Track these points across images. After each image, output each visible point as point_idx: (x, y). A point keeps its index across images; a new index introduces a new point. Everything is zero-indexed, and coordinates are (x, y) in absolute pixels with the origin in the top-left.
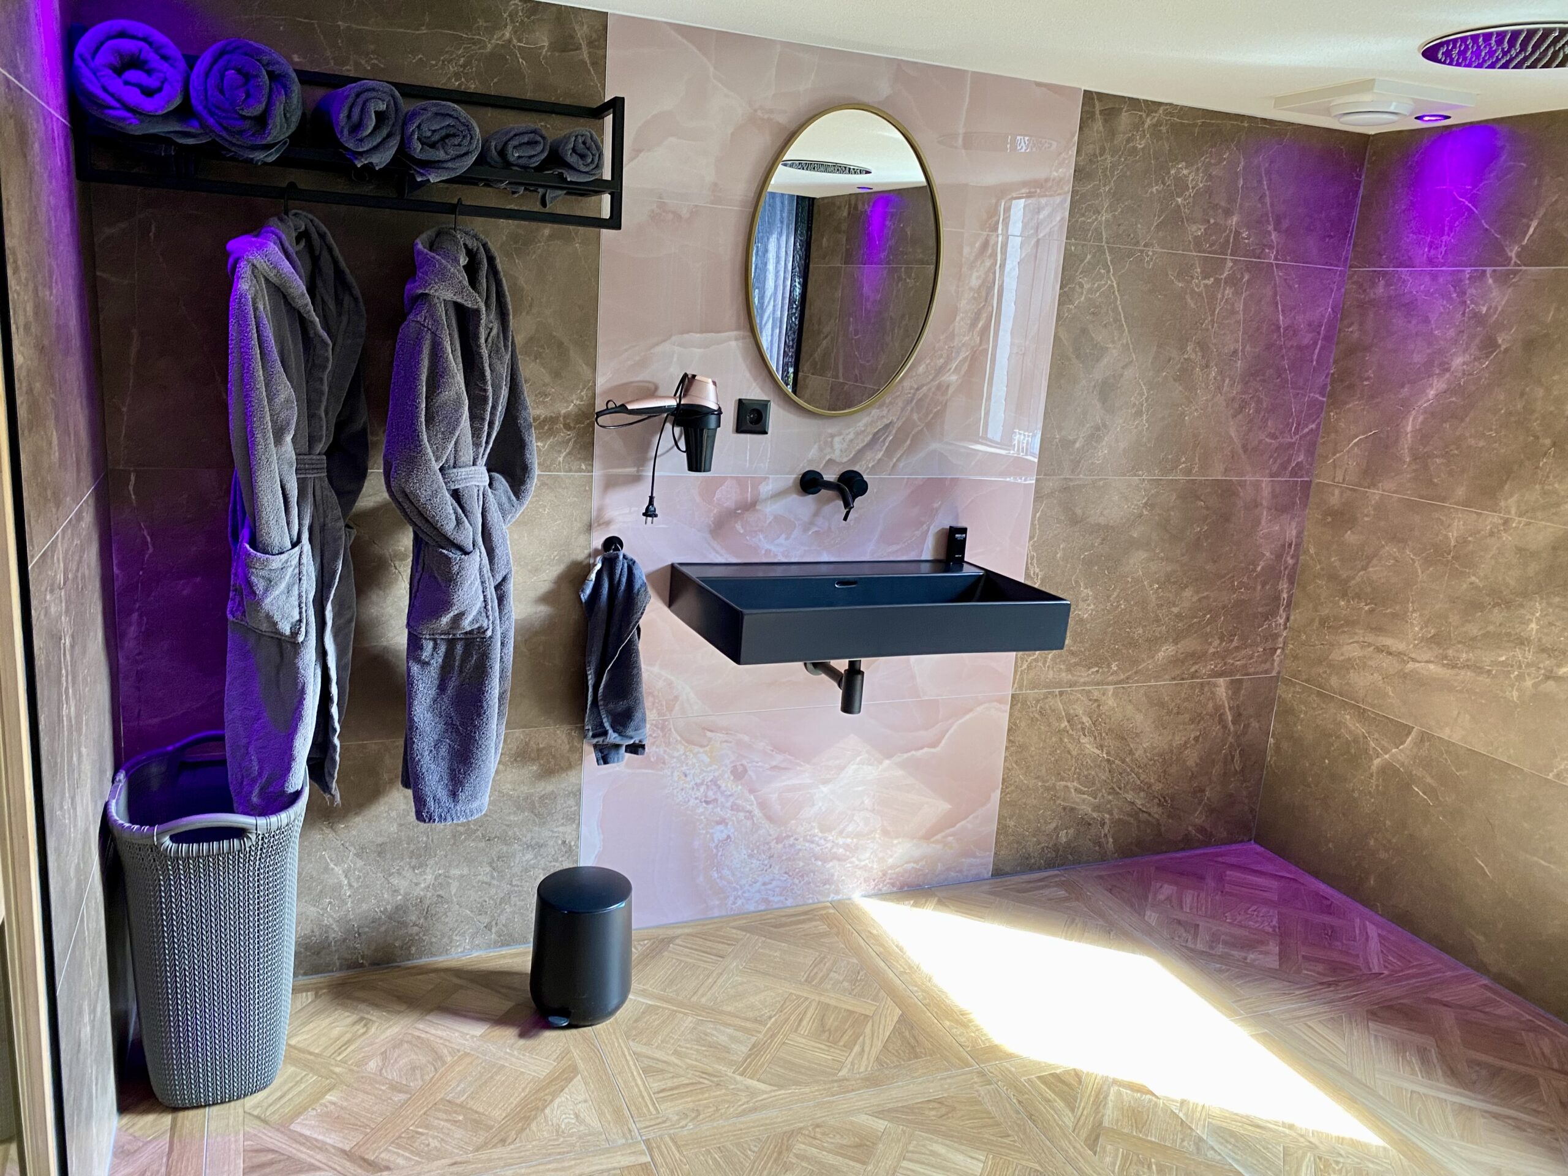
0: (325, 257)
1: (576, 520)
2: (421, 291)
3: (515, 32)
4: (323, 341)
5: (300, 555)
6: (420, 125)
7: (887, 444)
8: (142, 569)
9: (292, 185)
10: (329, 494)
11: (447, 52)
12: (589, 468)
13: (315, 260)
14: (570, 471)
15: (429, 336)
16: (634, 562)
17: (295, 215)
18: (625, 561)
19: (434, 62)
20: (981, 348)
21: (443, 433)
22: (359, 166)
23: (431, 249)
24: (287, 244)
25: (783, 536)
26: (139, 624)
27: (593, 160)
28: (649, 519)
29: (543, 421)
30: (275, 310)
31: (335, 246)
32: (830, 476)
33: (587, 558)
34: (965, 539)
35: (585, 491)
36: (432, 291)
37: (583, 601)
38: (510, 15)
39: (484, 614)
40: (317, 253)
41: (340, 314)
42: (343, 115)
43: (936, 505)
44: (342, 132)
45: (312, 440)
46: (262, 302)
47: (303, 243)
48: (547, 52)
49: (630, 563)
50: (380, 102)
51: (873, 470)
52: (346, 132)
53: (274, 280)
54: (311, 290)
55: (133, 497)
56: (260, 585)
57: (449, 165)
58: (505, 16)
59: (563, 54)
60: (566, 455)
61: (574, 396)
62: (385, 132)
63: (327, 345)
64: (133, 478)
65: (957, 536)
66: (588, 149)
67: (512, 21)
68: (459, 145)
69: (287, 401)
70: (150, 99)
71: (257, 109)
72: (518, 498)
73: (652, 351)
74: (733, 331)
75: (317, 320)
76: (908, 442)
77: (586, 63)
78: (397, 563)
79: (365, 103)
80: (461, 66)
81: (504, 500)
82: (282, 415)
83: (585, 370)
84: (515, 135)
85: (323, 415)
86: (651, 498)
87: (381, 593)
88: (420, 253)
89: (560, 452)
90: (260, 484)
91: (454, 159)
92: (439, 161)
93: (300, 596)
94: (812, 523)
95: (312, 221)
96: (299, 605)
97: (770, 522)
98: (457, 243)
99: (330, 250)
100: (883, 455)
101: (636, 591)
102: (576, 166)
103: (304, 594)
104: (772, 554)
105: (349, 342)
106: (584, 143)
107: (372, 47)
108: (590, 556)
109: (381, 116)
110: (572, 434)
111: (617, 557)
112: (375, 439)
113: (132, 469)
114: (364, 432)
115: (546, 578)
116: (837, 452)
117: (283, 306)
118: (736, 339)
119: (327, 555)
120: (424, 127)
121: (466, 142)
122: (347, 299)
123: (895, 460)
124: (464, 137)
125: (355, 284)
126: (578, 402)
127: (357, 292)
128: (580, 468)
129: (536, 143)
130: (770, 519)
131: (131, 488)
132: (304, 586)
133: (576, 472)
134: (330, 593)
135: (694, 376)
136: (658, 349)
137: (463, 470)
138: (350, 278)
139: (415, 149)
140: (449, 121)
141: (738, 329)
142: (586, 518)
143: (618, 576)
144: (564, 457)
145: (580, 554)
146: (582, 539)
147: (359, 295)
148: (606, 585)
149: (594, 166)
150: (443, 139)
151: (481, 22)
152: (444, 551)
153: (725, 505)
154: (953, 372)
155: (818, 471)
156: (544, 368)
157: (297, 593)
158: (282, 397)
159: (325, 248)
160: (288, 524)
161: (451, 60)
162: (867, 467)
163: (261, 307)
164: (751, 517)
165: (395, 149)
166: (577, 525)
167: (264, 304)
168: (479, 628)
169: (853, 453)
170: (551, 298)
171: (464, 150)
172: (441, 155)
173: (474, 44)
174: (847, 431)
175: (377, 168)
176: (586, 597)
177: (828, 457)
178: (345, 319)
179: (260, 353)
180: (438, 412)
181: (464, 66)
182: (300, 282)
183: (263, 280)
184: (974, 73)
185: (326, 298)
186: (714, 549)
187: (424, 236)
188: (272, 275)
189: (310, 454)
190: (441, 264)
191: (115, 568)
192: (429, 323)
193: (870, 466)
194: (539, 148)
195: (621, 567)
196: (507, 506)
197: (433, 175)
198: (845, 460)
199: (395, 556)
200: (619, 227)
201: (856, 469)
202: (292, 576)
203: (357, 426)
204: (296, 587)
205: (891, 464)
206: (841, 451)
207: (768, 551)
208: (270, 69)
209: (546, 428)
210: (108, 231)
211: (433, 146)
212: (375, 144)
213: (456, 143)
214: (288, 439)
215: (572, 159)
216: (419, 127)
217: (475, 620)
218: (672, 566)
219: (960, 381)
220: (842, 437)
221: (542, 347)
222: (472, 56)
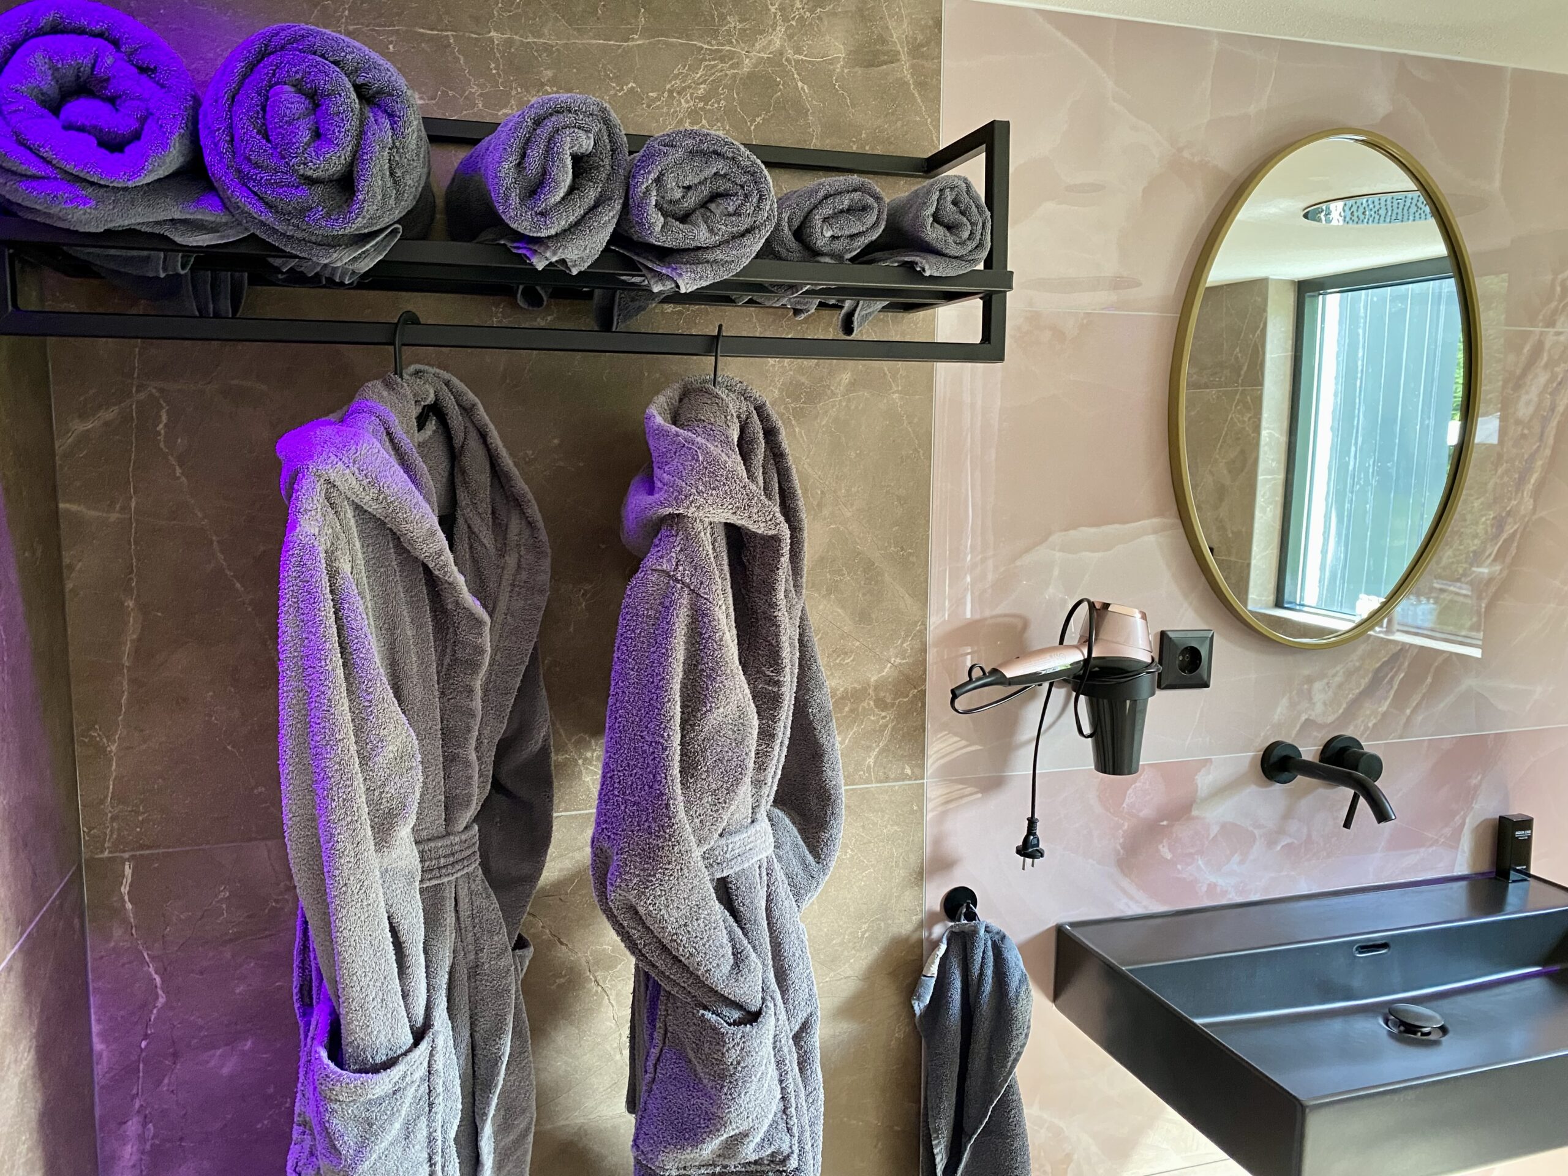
0: (474, 449)
1: (897, 866)
2: (669, 510)
3: (790, 37)
4: (471, 616)
5: (431, 1055)
6: (661, 174)
7: (1395, 687)
8: (146, 1036)
9: (411, 319)
10: (485, 903)
11: (676, 77)
12: (917, 771)
13: (454, 455)
14: (887, 779)
15: (685, 600)
16: (1003, 937)
17: (417, 373)
18: (988, 936)
19: (653, 95)
20: (1535, 517)
21: (714, 793)
22: (540, 267)
23: (674, 423)
24: (398, 430)
25: (1236, 858)
26: (142, 1138)
27: (972, 233)
28: (1029, 861)
29: (842, 698)
30: (374, 566)
31: (491, 426)
32: (1309, 752)
33: (915, 930)
34: (1530, 837)
35: (913, 812)
36: (692, 509)
37: (918, 1012)
38: (782, 9)
39: (782, 1126)
40: (458, 441)
41: (502, 553)
42: (507, 167)
43: (1474, 781)
44: (507, 198)
45: (451, 806)
46: (347, 558)
47: (432, 426)
48: (843, 67)
49: (997, 938)
50: (582, 134)
51: (1375, 733)
52: (514, 199)
53: (373, 508)
54: (447, 522)
55: (129, 906)
56: (347, 1136)
57: (719, 255)
58: (773, 9)
59: (874, 71)
60: (880, 753)
61: (892, 651)
62: (591, 194)
63: (480, 623)
64: (128, 871)
65: (1518, 833)
66: (963, 213)
67: (786, 19)
68: (737, 213)
69: (401, 757)
70: (117, 155)
71: (334, 161)
72: (817, 857)
73: (1018, 563)
74: (1149, 517)
75: (461, 579)
76: (1429, 680)
77: (907, 83)
78: (599, 975)
79: (550, 140)
80: (701, 99)
81: (796, 868)
82: (391, 789)
83: (908, 604)
84: (826, 197)
85: (473, 756)
86: (1032, 823)
87: (573, 1030)
88: (661, 433)
89: (869, 748)
90: (346, 933)
91: (727, 242)
92: (698, 248)
93: (431, 1140)
94: (1281, 831)
95: (447, 383)
96: (430, 1159)
97: (1216, 836)
98: (725, 411)
99: (483, 436)
100: (1391, 705)
101: (1012, 994)
102: (939, 246)
103: (438, 1135)
104: (1219, 889)
105: (521, 603)
106: (955, 203)
107: (549, 73)
108: (921, 925)
109: (581, 164)
110: (888, 715)
111: (974, 932)
112: (561, 758)
113: (126, 855)
114: (544, 753)
115: (850, 973)
116: (1319, 708)
117: (393, 556)
118: (1155, 532)
119: (483, 1025)
120: (670, 182)
121: (749, 208)
122: (515, 525)
123: (1408, 711)
124: (746, 196)
125: (530, 496)
126: (898, 661)
127: (534, 511)
128: (902, 773)
129: (865, 209)
130: (1215, 830)
131: (125, 889)
132: (439, 1117)
133: (896, 780)
134: (488, 1104)
135: (1106, 606)
136: (1027, 560)
137: (736, 838)
138: (521, 485)
139: (651, 225)
140: (719, 166)
141: (1160, 513)
142: (913, 859)
143: (977, 966)
144: (877, 758)
145: (904, 924)
146: (908, 896)
147: (538, 517)
148: (957, 984)
149: (974, 245)
150: (704, 205)
151: (733, 21)
152: (708, 1015)
153: (1141, 814)
154: (1495, 560)
155: (1289, 741)
156: (843, 607)
157: (425, 1133)
158: (391, 750)
159: (473, 434)
160: (405, 996)
161: (684, 89)
162: (1367, 728)
163: (345, 567)
164: (1183, 832)
165: (611, 229)
166: (900, 874)
167: (353, 561)
168: (773, 1154)
169: (1344, 706)
170: (854, 490)
171: (745, 223)
172: (701, 235)
173: (722, 60)
174: (1334, 671)
175: (575, 272)
176: (922, 1006)
177: (1304, 717)
178: (511, 560)
179: (345, 665)
180: (704, 751)
181: (705, 99)
182: (426, 508)
183: (350, 514)
184: (1515, 70)
185: (477, 524)
186: (1125, 892)
187: (661, 399)
188: (367, 500)
189: (448, 834)
190: (708, 453)
191: (95, 1040)
192: (684, 572)
193: (1370, 725)
194: (871, 218)
195: (982, 947)
196: (801, 877)
197: (686, 276)
198: (1331, 719)
199: (597, 963)
200: (999, 357)
201: (1349, 732)
202: (417, 1100)
203: (534, 745)
204: (423, 1123)
205: (1403, 719)
206: (1325, 704)
207: (1212, 887)
208: (359, 81)
209: (847, 709)
210: (80, 427)
211: (684, 218)
212: (572, 219)
213: (731, 209)
214: (404, 833)
215: (934, 234)
216: (658, 180)
217: (768, 1139)
218: (1060, 930)
219: (1505, 573)
220: (1325, 681)
221: (839, 572)
222: (719, 80)
